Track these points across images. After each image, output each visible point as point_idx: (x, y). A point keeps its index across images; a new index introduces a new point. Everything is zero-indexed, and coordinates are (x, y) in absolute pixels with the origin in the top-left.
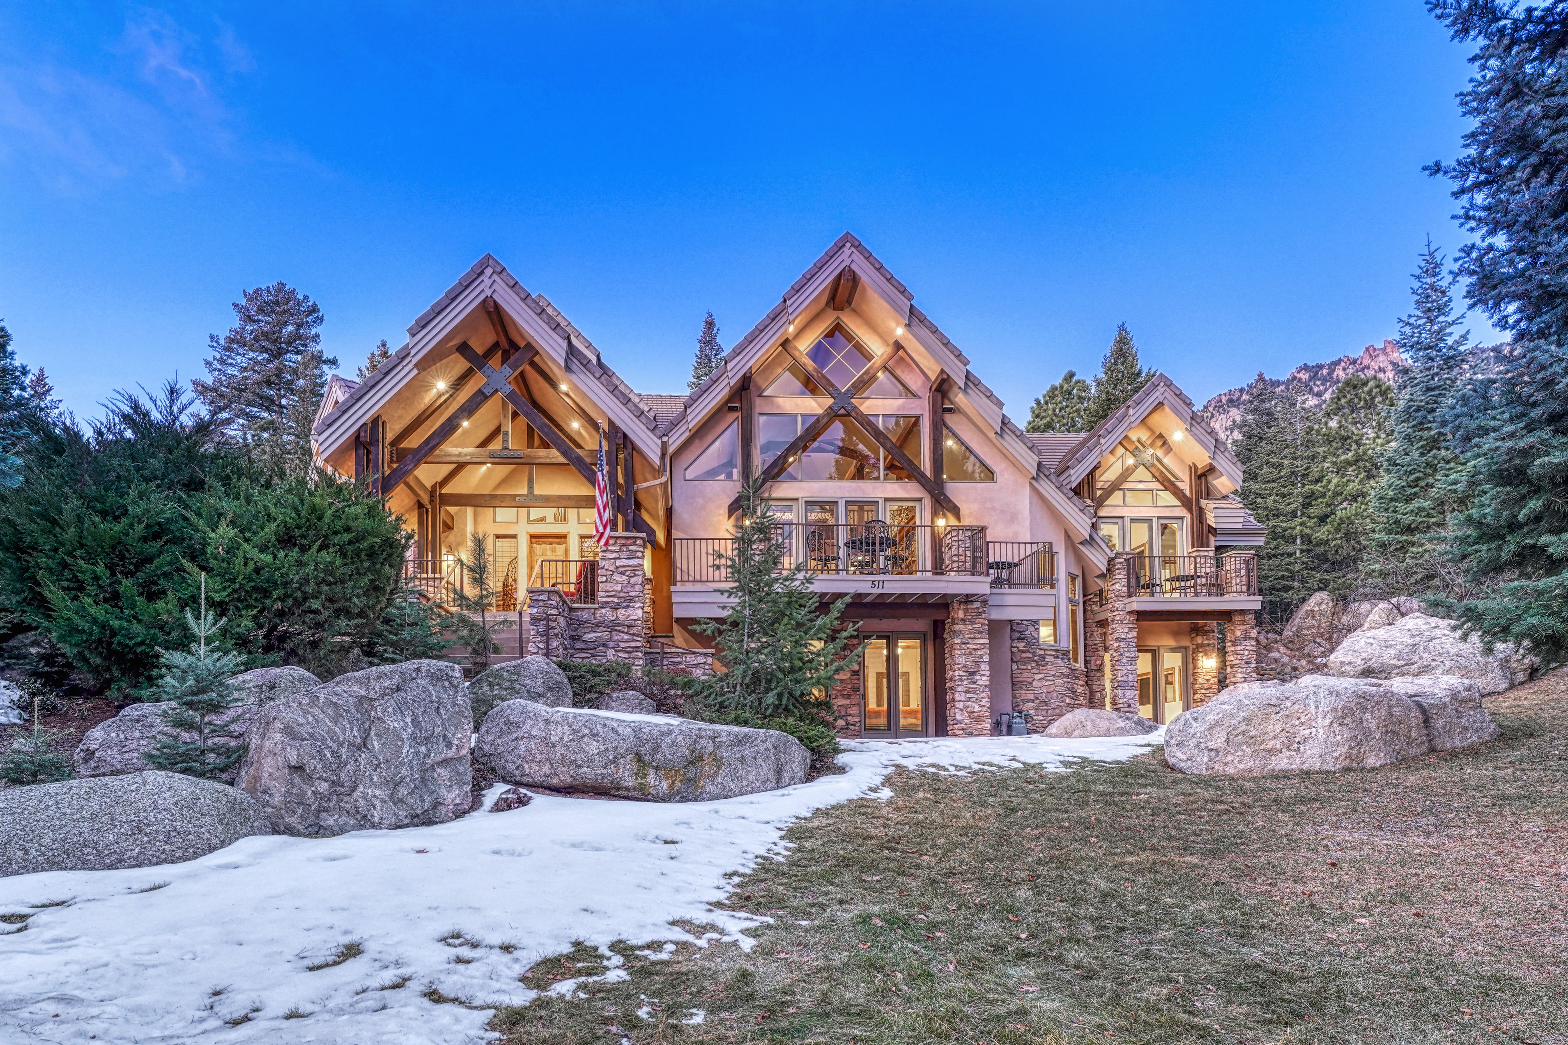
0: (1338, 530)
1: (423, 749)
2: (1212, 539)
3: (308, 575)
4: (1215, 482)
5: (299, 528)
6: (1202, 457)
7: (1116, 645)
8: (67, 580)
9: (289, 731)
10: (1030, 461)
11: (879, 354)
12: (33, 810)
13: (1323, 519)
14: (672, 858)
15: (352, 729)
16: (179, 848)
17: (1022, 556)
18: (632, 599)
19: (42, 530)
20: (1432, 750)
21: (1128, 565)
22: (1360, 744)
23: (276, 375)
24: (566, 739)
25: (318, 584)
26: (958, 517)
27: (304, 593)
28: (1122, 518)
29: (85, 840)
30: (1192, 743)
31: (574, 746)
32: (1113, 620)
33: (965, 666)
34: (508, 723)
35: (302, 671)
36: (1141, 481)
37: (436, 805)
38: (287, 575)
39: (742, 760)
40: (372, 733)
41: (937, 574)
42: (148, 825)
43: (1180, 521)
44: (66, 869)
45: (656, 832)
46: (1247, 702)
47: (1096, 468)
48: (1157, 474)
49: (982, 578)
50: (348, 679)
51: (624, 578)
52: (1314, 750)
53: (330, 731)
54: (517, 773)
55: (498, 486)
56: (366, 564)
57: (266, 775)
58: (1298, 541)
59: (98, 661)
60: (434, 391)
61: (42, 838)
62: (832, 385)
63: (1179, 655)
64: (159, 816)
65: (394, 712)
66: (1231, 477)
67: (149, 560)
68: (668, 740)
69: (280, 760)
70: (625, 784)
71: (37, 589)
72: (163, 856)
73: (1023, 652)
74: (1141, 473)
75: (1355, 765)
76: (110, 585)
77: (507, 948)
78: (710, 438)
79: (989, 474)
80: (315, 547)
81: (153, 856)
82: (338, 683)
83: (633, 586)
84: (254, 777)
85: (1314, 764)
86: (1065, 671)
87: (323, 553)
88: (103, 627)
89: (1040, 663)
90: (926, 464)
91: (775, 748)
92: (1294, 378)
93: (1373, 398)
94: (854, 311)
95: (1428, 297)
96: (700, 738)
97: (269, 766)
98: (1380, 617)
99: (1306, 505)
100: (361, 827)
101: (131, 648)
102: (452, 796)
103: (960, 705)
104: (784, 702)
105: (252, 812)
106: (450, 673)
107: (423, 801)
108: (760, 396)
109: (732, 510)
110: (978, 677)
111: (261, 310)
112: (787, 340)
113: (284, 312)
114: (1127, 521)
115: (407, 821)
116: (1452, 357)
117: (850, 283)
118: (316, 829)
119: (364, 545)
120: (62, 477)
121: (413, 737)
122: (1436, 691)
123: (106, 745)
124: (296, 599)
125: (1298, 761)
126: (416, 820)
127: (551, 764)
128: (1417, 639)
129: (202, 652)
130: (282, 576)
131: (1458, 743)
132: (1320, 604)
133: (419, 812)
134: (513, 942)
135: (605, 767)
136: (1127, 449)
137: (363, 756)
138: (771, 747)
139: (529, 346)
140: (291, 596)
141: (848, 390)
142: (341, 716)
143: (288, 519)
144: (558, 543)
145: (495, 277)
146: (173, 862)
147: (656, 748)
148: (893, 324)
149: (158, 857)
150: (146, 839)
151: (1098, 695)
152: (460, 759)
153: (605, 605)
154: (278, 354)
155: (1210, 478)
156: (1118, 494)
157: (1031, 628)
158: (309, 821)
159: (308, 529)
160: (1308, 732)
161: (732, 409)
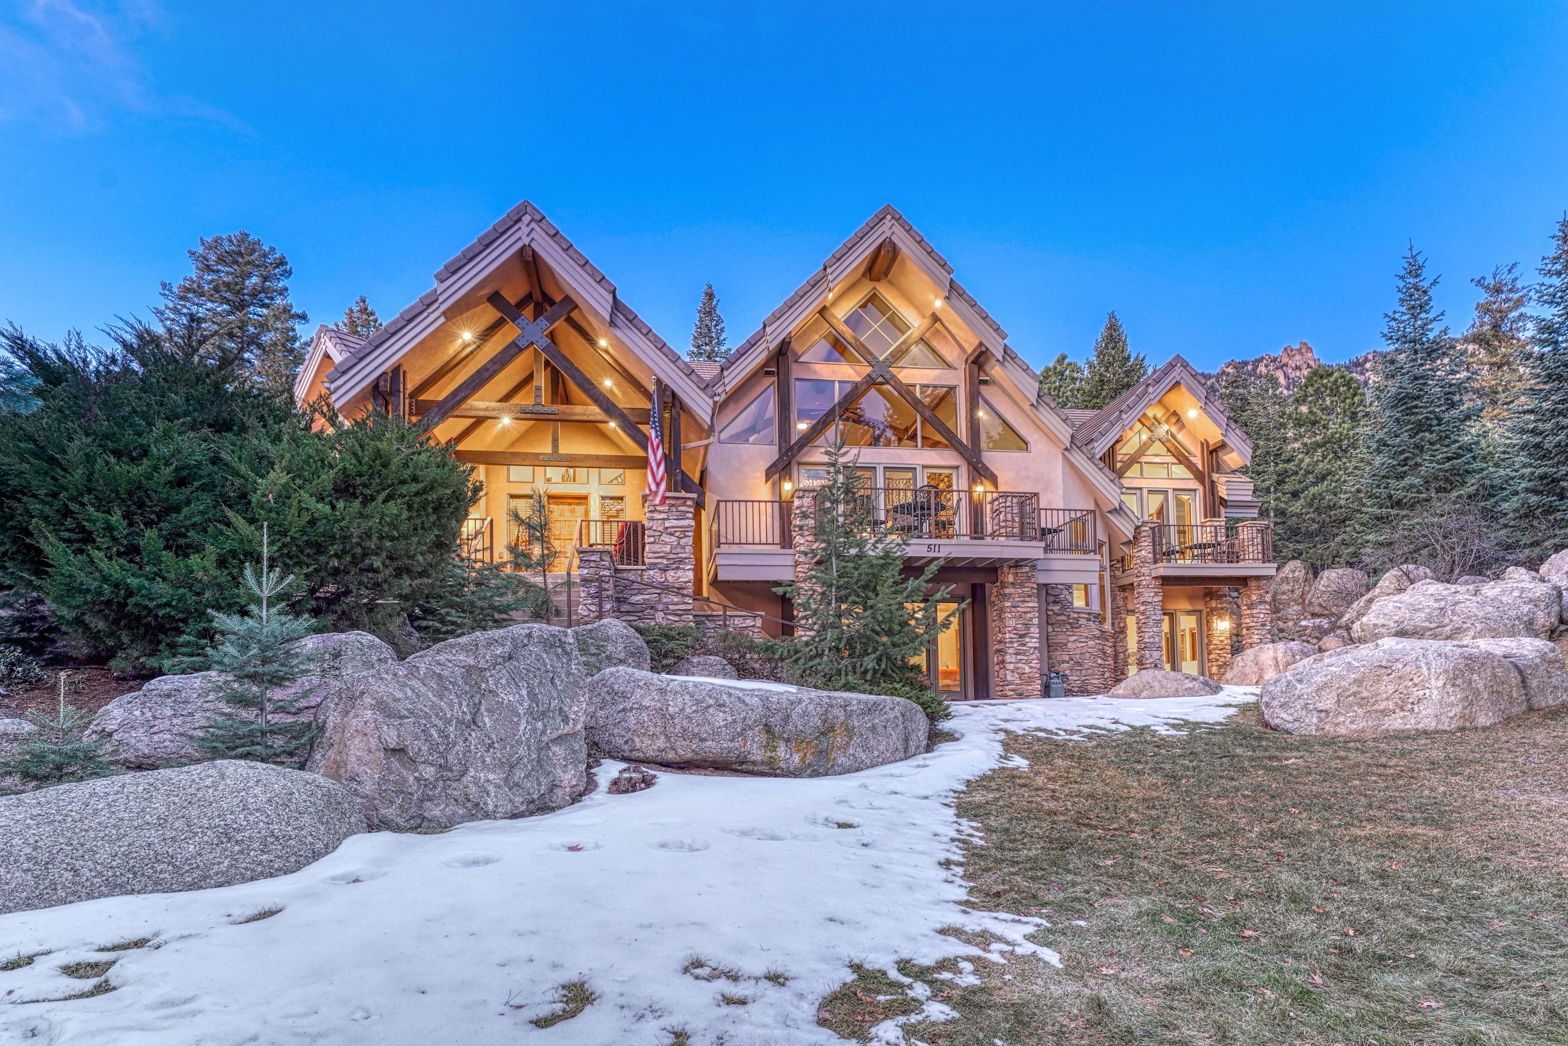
0: (1310, 505)
1: (540, 725)
2: (1223, 510)
3: (370, 529)
4: (1225, 458)
5: (361, 476)
6: (1214, 434)
7: (1142, 608)
8: (68, 530)
9: (382, 707)
10: (1064, 433)
11: (916, 325)
12: (77, 817)
13: (1295, 495)
14: (865, 845)
15: (460, 705)
16: (278, 857)
17: (1061, 523)
18: (682, 561)
19: (37, 472)
20: (1531, 709)
21: (1154, 533)
22: (1471, 704)
23: (239, 327)
24: (688, 710)
25: (381, 538)
26: (996, 485)
27: (364, 548)
28: (1140, 489)
29: (157, 854)
30: (1299, 705)
31: (697, 718)
32: (1139, 585)
33: (1015, 629)
34: (612, 692)
35: (371, 637)
36: (1157, 455)
37: (553, 787)
38: (348, 528)
39: (873, 729)
40: (483, 708)
41: (975, 538)
42: (238, 830)
43: (1193, 493)
44: (132, 892)
45: (825, 814)
46: (1357, 664)
47: (1117, 441)
48: (1172, 449)
49: (1034, 543)
50: (452, 646)
51: (674, 539)
52: (1429, 711)
53: (434, 706)
54: (626, 747)
55: (513, 444)
56: (433, 518)
57: (354, 759)
58: (1272, 514)
59: (101, 625)
60: (460, 341)
61: (95, 853)
62: (871, 354)
63: (1194, 618)
64: (251, 818)
65: (508, 684)
66: (1241, 452)
67: (177, 509)
68: (798, 709)
69: (373, 742)
70: (753, 758)
71: (28, 541)
72: (260, 869)
73: (1058, 615)
74: (1157, 447)
75: (1468, 724)
76: (125, 537)
77: (776, 979)
78: (745, 402)
79: (1023, 444)
80: (381, 498)
81: (246, 869)
82: (439, 652)
83: (683, 547)
84: (335, 762)
85: (1430, 724)
86: (1097, 633)
87: (391, 504)
88: (116, 586)
89: (1074, 625)
90: (963, 434)
91: (903, 715)
92: (1223, 372)
93: (1338, 387)
94: (890, 282)
95: (1411, 296)
96: (832, 707)
97: (356, 748)
98: (1391, 583)
99: (1280, 482)
100: (472, 817)
101: (150, 611)
102: (568, 776)
103: (1011, 667)
104: (883, 667)
105: (346, 805)
106: (563, 639)
107: (539, 784)
108: (796, 361)
109: (769, 474)
110: (1027, 640)
111: (221, 260)
112: (824, 308)
113: (248, 263)
114: (1145, 492)
115: (523, 808)
116: (1434, 351)
117: (891, 254)
118: (419, 821)
119: (432, 497)
120: (60, 411)
121: (530, 712)
122: (1525, 652)
123: (127, 726)
124: (353, 556)
125: (1413, 721)
126: (532, 807)
127: (666, 736)
128: (1443, 603)
129: (264, 614)
130: (342, 529)
131: (1551, 702)
132: (1294, 572)
133: (535, 797)
134: (780, 970)
135: (732, 741)
136: (1144, 425)
137: (473, 734)
138: (899, 715)
139: (567, 299)
140: (349, 552)
141: (886, 359)
142: (446, 689)
143: (348, 464)
144: (578, 504)
145: (533, 225)
146: (271, 875)
147: (787, 719)
148: (931, 297)
149: (253, 870)
150: (237, 848)
151: (1121, 656)
152: (574, 735)
153: (653, 566)
154: (241, 306)
155: (1220, 454)
156: (1136, 467)
157: (1065, 592)
158: (410, 813)
159: (371, 476)
160: (1421, 692)
161: (768, 373)
